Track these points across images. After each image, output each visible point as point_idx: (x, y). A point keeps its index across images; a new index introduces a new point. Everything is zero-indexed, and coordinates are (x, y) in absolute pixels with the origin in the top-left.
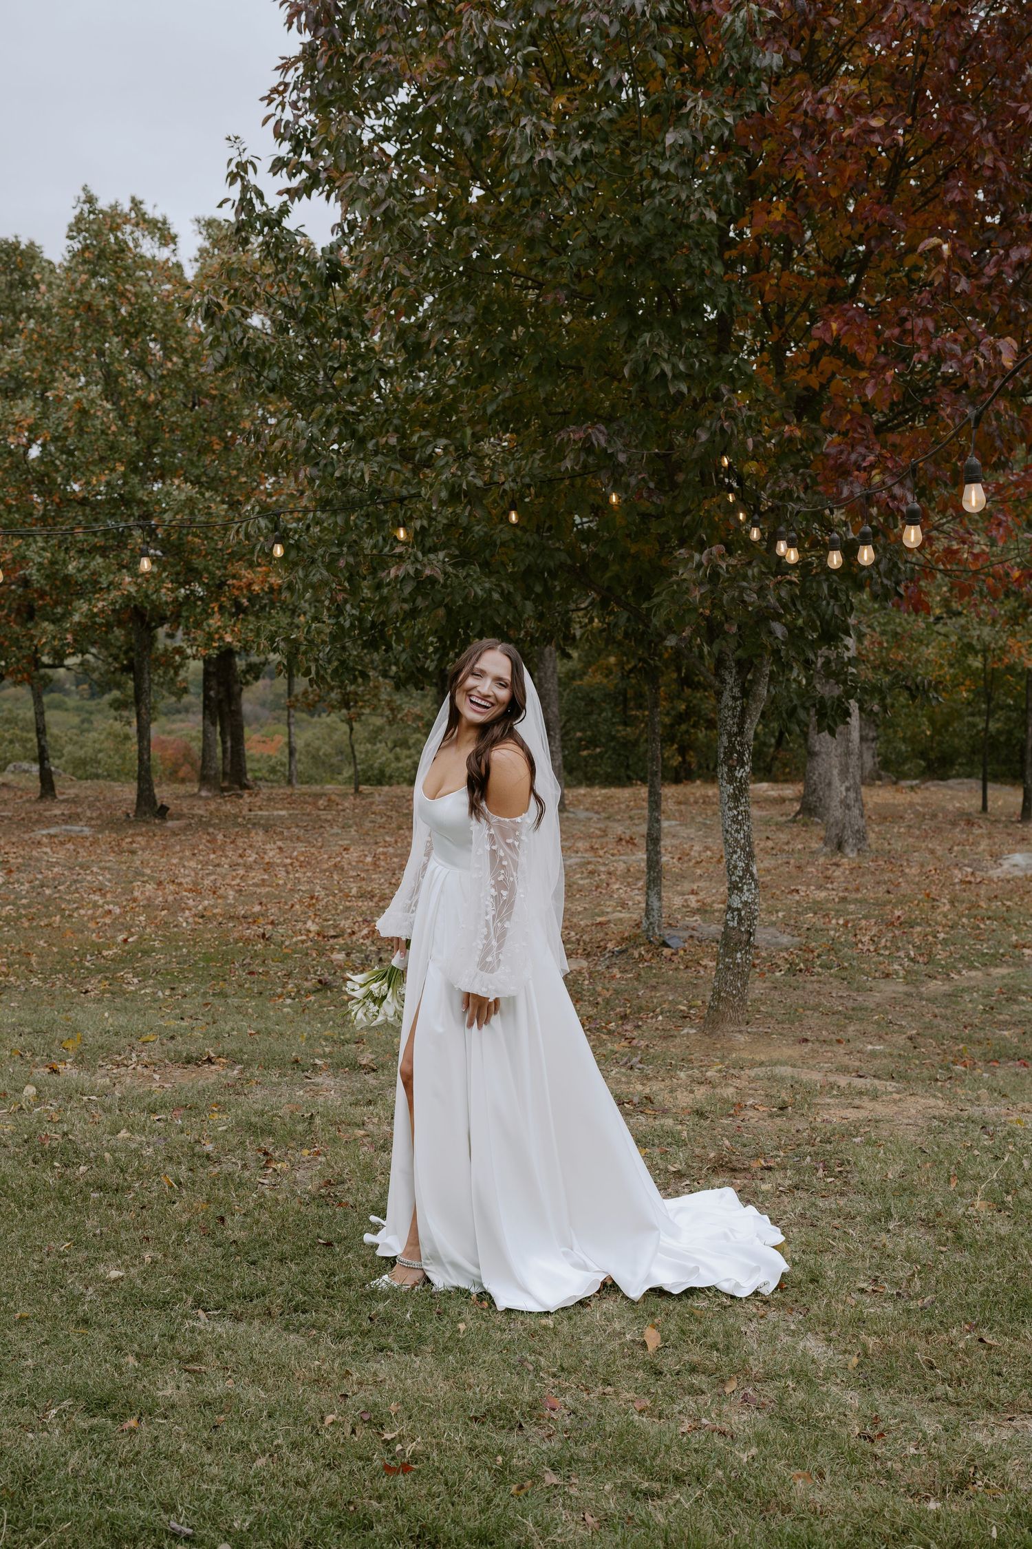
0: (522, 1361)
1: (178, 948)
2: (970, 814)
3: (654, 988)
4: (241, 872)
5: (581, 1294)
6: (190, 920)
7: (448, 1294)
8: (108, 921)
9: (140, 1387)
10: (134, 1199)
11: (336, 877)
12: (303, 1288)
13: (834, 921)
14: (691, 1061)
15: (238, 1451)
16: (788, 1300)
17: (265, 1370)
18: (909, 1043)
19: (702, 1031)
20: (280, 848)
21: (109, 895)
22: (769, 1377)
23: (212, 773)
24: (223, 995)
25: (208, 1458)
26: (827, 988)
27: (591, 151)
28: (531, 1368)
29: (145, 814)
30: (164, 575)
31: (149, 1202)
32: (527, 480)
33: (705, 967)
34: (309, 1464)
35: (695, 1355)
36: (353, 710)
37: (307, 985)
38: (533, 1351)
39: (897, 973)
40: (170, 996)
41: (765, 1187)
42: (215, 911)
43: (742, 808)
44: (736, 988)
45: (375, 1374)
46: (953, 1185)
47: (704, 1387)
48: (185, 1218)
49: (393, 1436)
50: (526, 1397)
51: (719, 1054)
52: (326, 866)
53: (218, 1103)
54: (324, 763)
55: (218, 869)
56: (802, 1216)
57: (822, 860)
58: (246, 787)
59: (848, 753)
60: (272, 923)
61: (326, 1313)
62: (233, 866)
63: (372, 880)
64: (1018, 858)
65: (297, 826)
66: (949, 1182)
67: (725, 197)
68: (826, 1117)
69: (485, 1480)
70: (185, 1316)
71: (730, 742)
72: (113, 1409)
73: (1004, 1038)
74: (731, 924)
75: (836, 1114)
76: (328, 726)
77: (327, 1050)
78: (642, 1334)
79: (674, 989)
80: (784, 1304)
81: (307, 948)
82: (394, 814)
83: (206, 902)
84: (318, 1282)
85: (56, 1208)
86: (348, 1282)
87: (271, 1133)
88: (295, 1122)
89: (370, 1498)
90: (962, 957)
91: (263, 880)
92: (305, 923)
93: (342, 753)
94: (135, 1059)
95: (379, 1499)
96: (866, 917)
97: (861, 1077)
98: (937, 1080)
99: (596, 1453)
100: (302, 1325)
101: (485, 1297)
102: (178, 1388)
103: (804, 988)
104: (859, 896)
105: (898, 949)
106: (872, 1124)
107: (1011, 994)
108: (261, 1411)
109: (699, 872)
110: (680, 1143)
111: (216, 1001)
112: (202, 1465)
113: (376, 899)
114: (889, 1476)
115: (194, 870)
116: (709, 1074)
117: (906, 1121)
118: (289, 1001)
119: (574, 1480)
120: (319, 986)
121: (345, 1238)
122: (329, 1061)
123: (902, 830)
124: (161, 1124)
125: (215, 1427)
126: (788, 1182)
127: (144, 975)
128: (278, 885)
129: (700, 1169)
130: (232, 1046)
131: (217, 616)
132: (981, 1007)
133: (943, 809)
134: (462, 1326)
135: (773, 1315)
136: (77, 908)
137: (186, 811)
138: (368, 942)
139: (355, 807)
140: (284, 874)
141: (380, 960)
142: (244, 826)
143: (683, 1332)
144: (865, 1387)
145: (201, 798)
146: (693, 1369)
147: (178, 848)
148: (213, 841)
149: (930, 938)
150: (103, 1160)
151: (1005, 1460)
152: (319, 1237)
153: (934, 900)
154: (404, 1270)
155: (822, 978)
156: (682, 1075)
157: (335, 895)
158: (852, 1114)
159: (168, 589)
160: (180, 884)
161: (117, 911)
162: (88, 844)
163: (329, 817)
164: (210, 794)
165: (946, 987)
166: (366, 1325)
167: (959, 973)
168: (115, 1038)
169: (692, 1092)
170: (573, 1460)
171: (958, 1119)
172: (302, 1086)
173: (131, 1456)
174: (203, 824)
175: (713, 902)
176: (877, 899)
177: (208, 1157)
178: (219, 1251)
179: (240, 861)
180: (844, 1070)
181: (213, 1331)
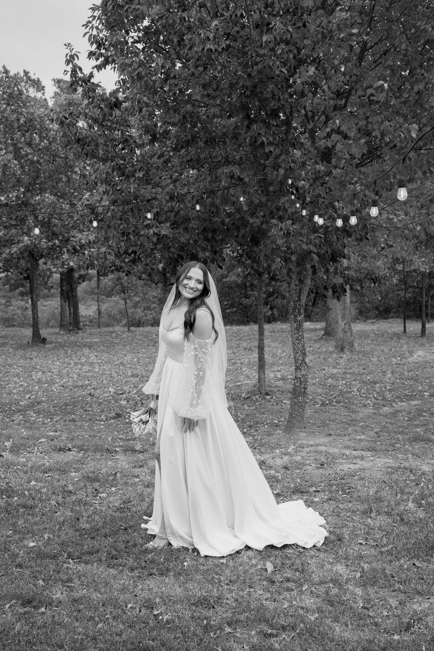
0: (213, 578)
1: (53, 401)
2: (399, 334)
3: (263, 413)
4: (79, 366)
5: (238, 548)
6: (58, 388)
7: (179, 550)
8: (21, 389)
9: (45, 594)
10: (39, 511)
11: (121, 368)
12: (115, 549)
13: (341, 382)
14: (280, 445)
15: (90, 621)
16: (328, 549)
17: (100, 585)
18: (376, 435)
19: (285, 431)
20: (96, 356)
21: (21, 378)
22: (321, 583)
23: (65, 323)
24: (73, 420)
25: (77, 624)
26: (339, 412)
27: (230, 45)
28: (217, 581)
29: (36, 342)
30: (42, 236)
31: (46, 512)
32: (203, 191)
33: (285, 404)
34: (121, 626)
35: (289, 574)
36: (126, 294)
37: (110, 415)
38: (217, 574)
39: (369, 404)
40: (50, 422)
41: (316, 500)
42: (69, 384)
43: (300, 334)
44: (299, 412)
45: (148, 585)
46: (399, 497)
47: (293, 588)
48: (61, 519)
49: (158, 612)
50: (215, 593)
51: (293, 441)
52: (116, 363)
53: (74, 468)
54: (113, 318)
55: (69, 366)
56: (333, 511)
57: (334, 355)
58: (81, 329)
59: (345, 308)
60: (94, 388)
61: (126, 559)
62: (76, 364)
63: (137, 369)
64: (420, 353)
65: (103, 346)
66: (396, 495)
67: (289, 64)
68: (341, 468)
69: (199, 631)
70: (64, 562)
71: (295, 304)
72: (35, 604)
73: (417, 432)
74: (297, 384)
75: (346, 467)
76: (115, 301)
77: (121, 444)
78: (265, 565)
79: (272, 414)
80: (326, 551)
81: (110, 399)
82: (145, 339)
83: (64, 380)
84: (122, 546)
85: (5, 516)
86: (135, 545)
87: (98, 481)
88: (108, 476)
89: (149, 640)
90: (398, 397)
91: (89, 370)
92: (108, 388)
93: (121, 313)
94: (36, 450)
95: (153, 640)
96: (355, 380)
97: (355, 450)
98: (389, 451)
99: (247, 618)
100: (115, 565)
101: (195, 550)
102: (62, 594)
103: (329, 412)
104: (352, 371)
105: (370, 394)
106: (362, 470)
107: (420, 412)
108: (99, 603)
109: (281, 362)
110: (278, 481)
111: (71, 423)
112: (74, 627)
113: (139, 377)
114: (376, 624)
115: (58, 366)
116: (289, 450)
117: (376, 469)
118: (102, 423)
119: (238, 630)
120: (116, 416)
121: (133, 526)
122: (122, 448)
123: (369, 342)
124: (49, 478)
125: (79, 611)
126: (326, 497)
127: (38, 412)
128: (96, 372)
129: (288, 492)
130: (79, 443)
131: (66, 254)
132: (407, 418)
133: (387, 332)
134: (186, 564)
135: (322, 555)
136: (8, 384)
137: (54, 340)
138: (136, 396)
139: (128, 337)
140: (98, 367)
141: (142, 404)
142: (80, 346)
143: (283, 564)
144: (364, 586)
145: (60, 334)
146: (288, 580)
147: (51, 356)
148: (67, 352)
149: (383, 389)
150: (24, 494)
151: (427, 616)
152: (121, 526)
153: (384, 372)
154: (159, 540)
155: (336, 407)
156: (277, 451)
157: (121, 376)
158: (353, 467)
159: (45, 242)
160: (53, 372)
161: (26, 385)
162: (11, 356)
163: (117, 341)
164: (64, 333)
165: (391, 410)
166: (143, 564)
167: (397, 404)
168: (27, 441)
169: (282, 458)
170: (238, 621)
171: (400, 468)
172: (111, 460)
173: (43, 624)
174: (62, 346)
175: (288, 375)
176: (359, 372)
177: (71, 492)
178: (78, 533)
179: (79, 361)
180: (348, 447)
181: (76, 569)
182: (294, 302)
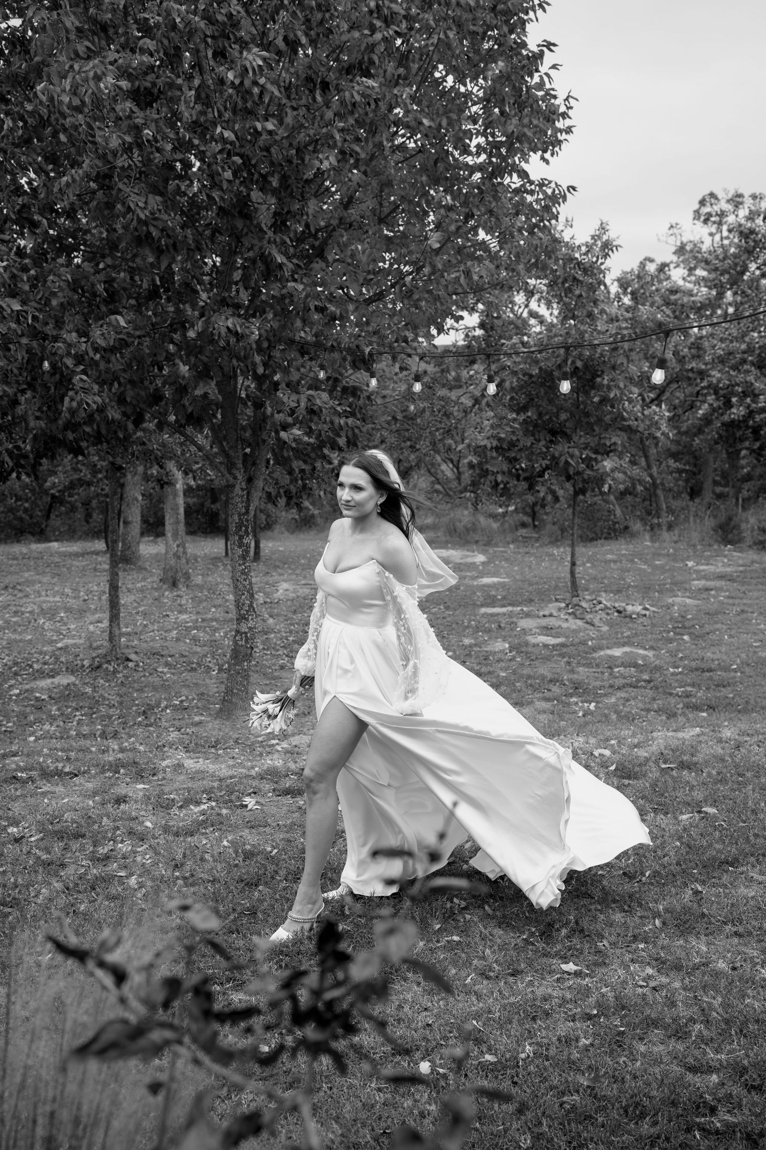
3: (142, 690)
19: (218, 716)
43: (247, 564)
44: (244, 686)
57: (167, 593)
64: (285, 585)
71: (240, 519)
74: (240, 643)
79: (158, 690)
182: (240, 515)
